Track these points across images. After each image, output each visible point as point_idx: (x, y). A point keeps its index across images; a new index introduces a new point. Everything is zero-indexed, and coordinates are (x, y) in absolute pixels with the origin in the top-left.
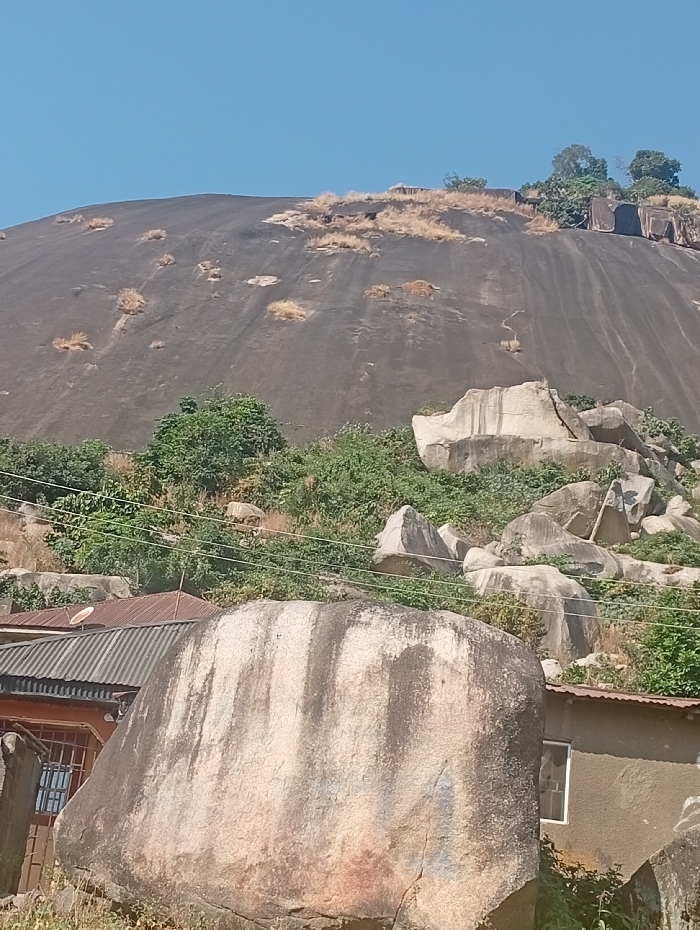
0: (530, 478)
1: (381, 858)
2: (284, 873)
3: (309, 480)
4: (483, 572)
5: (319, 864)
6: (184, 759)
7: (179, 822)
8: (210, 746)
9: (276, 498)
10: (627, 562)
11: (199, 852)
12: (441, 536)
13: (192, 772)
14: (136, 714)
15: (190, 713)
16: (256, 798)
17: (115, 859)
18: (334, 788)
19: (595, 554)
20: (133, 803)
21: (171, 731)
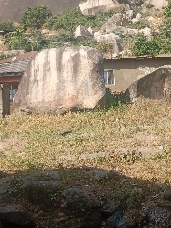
0: (106, 14)
1: (76, 96)
2: (58, 102)
3: (58, 22)
4: (98, 37)
5: (65, 99)
6: (36, 83)
7: (37, 95)
8: (40, 80)
9: (52, 27)
10: (129, 30)
11: (42, 100)
12: (88, 30)
13: (37, 86)
14: (25, 76)
15: (35, 74)
16: (51, 88)
17: (26, 104)
18: (65, 84)
19: (122, 29)
20: (27, 93)
21: (32, 78)
